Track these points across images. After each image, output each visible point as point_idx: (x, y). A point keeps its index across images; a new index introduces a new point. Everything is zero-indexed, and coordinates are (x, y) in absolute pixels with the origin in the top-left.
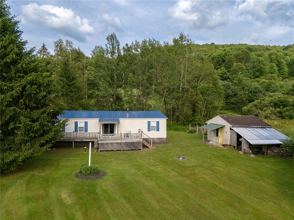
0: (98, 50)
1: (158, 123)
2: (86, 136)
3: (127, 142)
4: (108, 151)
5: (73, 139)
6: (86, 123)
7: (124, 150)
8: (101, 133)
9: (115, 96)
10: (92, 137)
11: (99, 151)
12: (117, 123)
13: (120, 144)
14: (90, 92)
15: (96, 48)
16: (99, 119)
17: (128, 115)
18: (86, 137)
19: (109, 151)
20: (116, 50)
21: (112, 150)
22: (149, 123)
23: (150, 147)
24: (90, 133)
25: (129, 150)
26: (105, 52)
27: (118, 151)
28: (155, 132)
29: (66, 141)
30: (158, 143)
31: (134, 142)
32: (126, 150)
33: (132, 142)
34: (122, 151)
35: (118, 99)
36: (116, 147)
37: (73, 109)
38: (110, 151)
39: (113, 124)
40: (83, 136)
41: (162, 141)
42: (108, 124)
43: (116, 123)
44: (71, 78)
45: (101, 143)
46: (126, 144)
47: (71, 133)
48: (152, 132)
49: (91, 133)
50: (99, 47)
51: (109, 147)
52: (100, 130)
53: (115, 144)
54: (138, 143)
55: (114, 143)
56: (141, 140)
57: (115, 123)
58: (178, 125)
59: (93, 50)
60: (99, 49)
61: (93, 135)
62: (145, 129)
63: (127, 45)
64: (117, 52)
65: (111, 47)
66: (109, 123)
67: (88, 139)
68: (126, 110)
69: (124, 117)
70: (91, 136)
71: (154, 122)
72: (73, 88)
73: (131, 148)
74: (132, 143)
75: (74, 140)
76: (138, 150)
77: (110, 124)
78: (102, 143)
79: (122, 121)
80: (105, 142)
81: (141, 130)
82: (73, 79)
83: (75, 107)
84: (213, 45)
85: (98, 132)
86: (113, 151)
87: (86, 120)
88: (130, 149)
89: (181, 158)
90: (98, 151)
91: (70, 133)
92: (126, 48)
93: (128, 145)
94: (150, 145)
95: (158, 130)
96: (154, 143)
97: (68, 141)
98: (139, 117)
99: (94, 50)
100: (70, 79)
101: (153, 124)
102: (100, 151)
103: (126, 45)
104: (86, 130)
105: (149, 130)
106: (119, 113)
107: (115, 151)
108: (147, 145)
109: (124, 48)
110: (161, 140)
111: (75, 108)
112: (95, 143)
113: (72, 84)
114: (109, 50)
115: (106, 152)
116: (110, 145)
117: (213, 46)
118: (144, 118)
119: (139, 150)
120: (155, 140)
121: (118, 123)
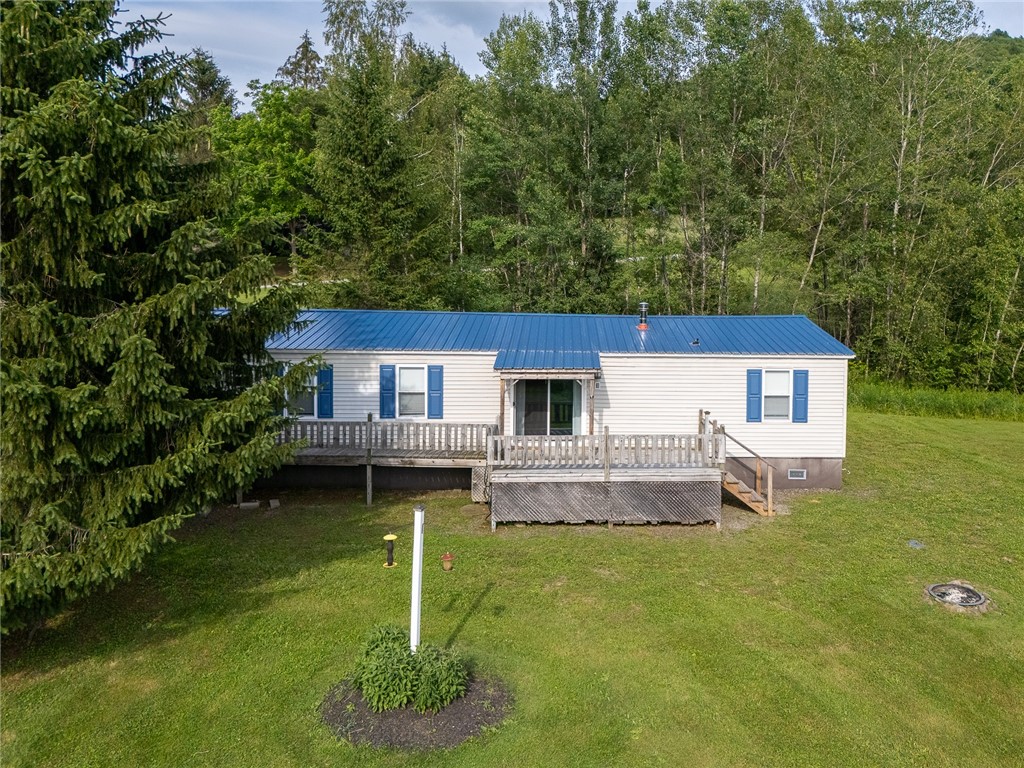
0: (511, 33)
1: (801, 379)
2: (432, 439)
3: (640, 479)
4: (538, 523)
5: (365, 454)
6: (436, 376)
7: (624, 524)
8: (509, 428)
9: (584, 247)
10: (463, 447)
11: (494, 524)
12: (589, 381)
13: (604, 488)
14: (478, 225)
15: (503, 27)
16: (499, 356)
17: (643, 335)
18: (432, 446)
19: (546, 524)
20: (597, 33)
21: (561, 523)
22: (754, 378)
23: (761, 511)
24: (453, 425)
25: (649, 523)
26: (546, 44)
27: (589, 528)
28: (786, 425)
29: (330, 462)
30: (799, 485)
31: (675, 484)
32: (632, 525)
33: (663, 479)
34: (610, 526)
35: (602, 258)
36: (578, 508)
37: (392, 300)
38: (551, 524)
39: (570, 382)
40: (418, 440)
41: (821, 471)
42: (543, 383)
43: (583, 377)
44: (383, 159)
45: (504, 480)
46: (636, 489)
47: (358, 423)
48: (767, 425)
49: (456, 426)
50: (516, 21)
51: (545, 505)
52: (502, 414)
53: (576, 492)
54: (702, 487)
55: (571, 484)
56: (715, 475)
57: (577, 377)
58: (876, 383)
59: (491, 35)
60: (516, 28)
61: (464, 435)
62: (731, 411)
63: (643, 7)
64: (599, 39)
65: (574, 15)
66: (545, 377)
67: (440, 455)
68: (634, 310)
69: (624, 345)
70: (456, 442)
71: (778, 374)
72: (398, 207)
73: (660, 513)
74: (666, 489)
75: (373, 461)
76: (699, 523)
77: (552, 381)
78: (509, 485)
79: (614, 366)
80: (524, 480)
81: (711, 418)
82: (397, 164)
83: (401, 292)
84: (1001, 38)
85: (493, 421)
86: (563, 528)
87: (436, 361)
88: (655, 520)
89: (955, 596)
90: (489, 523)
91: (353, 425)
92: (639, 17)
93: (645, 498)
94: (761, 499)
95: (801, 416)
96: (781, 483)
97: (343, 464)
98: (702, 345)
99: (496, 36)
100: (380, 164)
101: (779, 384)
102: (499, 524)
103: (640, 8)
104: (436, 410)
105: (754, 415)
106: (603, 322)
107: (578, 528)
108: (745, 498)
109: (628, 20)
110: (816, 470)
111: (403, 297)
112: (478, 476)
113: (391, 189)
114: (565, 30)
115: (528, 532)
116: (548, 497)
117: (1003, 45)
118: (730, 351)
119: (703, 527)
120: (783, 466)
121: (592, 377)
